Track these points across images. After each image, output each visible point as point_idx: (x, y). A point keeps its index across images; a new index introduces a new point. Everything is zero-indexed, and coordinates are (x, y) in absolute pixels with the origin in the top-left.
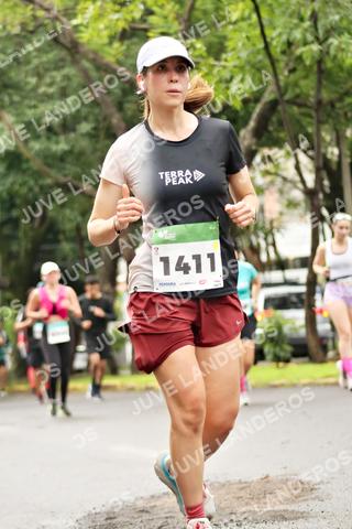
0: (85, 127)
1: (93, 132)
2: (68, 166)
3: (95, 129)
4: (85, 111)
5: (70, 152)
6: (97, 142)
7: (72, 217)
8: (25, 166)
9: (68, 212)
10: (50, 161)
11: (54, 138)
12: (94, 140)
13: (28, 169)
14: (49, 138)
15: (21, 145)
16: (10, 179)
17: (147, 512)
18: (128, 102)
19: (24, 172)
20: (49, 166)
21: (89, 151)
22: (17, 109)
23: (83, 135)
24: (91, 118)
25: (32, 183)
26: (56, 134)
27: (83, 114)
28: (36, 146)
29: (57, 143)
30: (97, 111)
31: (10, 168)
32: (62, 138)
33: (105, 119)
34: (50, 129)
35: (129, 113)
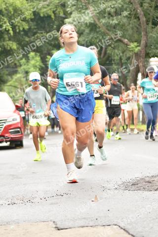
0: (125, 13)
1: (129, 16)
2: (117, 31)
3: (129, 14)
4: (125, 6)
5: (118, 24)
6: (130, 20)
7: (118, 53)
8: (98, 30)
9: (116, 51)
10: (109, 28)
11: (111, 18)
12: (129, 19)
13: (99, 31)
14: (109, 18)
15: (96, 20)
16: (91, 36)
17: (150, 182)
18: (145, 3)
19: (97, 32)
20: (109, 30)
21: (127, 24)
22: (95, 4)
23: (124, 17)
24: (128, 9)
25: (101, 37)
26: (112, 16)
27: (124, 7)
28: (103, 21)
29: (113, 20)
30: (131, 6)
31: (91, 30)
32: (115, 18)
33: (134, 10)
34: (109, 14)
35: (145, 7)
